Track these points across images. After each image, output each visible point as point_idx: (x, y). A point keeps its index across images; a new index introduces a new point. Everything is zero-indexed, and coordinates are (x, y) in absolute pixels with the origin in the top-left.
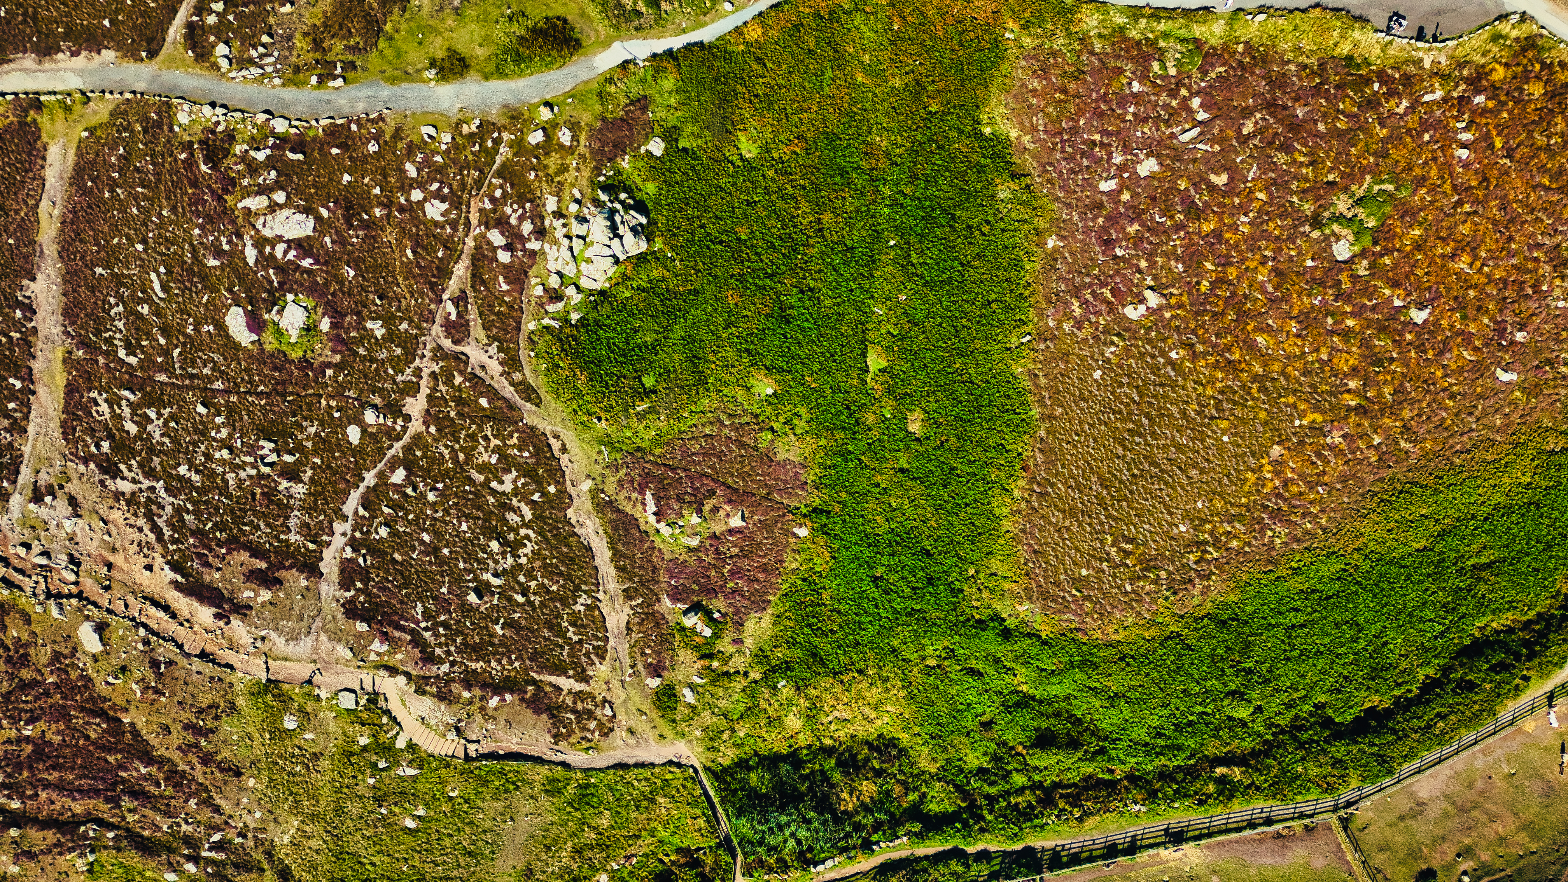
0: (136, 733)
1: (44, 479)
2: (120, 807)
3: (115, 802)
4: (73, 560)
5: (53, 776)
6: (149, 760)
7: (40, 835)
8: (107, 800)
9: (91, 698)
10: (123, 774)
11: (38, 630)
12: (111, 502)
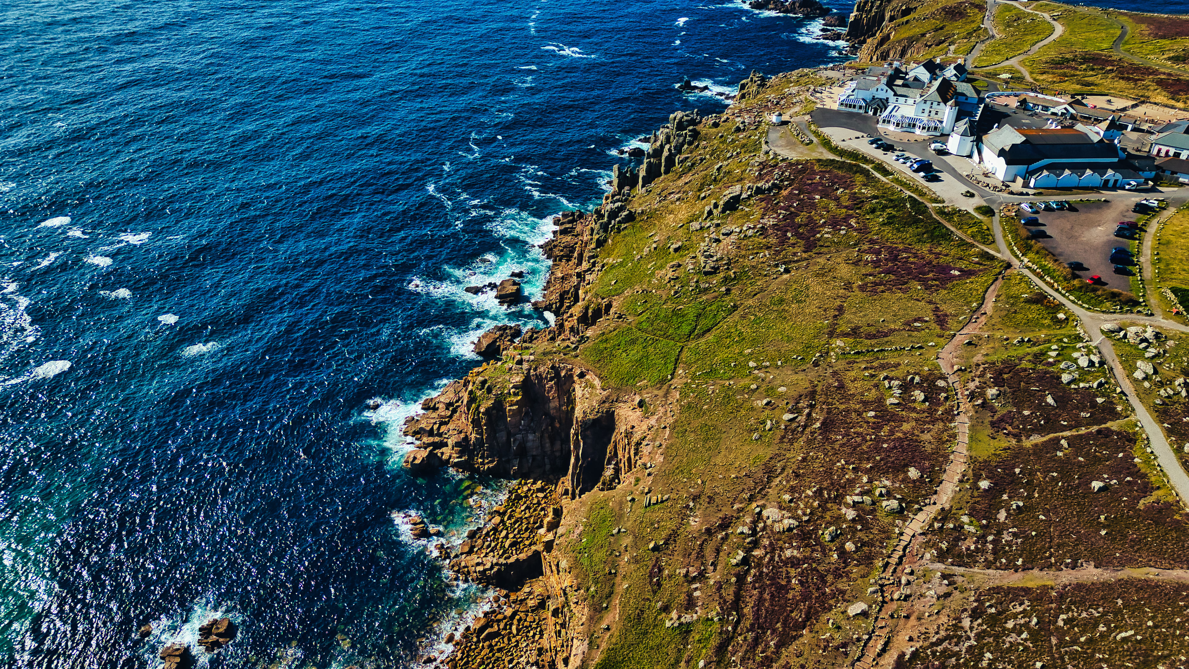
0: (795, 638)
1: (960, 579)
2: (748, 632)
3: (751, 629)
4: (907, 597)
5: (767, 596)
6: (778, 646)
7: (731, 592)
8: (752, 625)
9: (818, 612)
10: (769, 632)
11: (859, 582)
12: (953, 615)
